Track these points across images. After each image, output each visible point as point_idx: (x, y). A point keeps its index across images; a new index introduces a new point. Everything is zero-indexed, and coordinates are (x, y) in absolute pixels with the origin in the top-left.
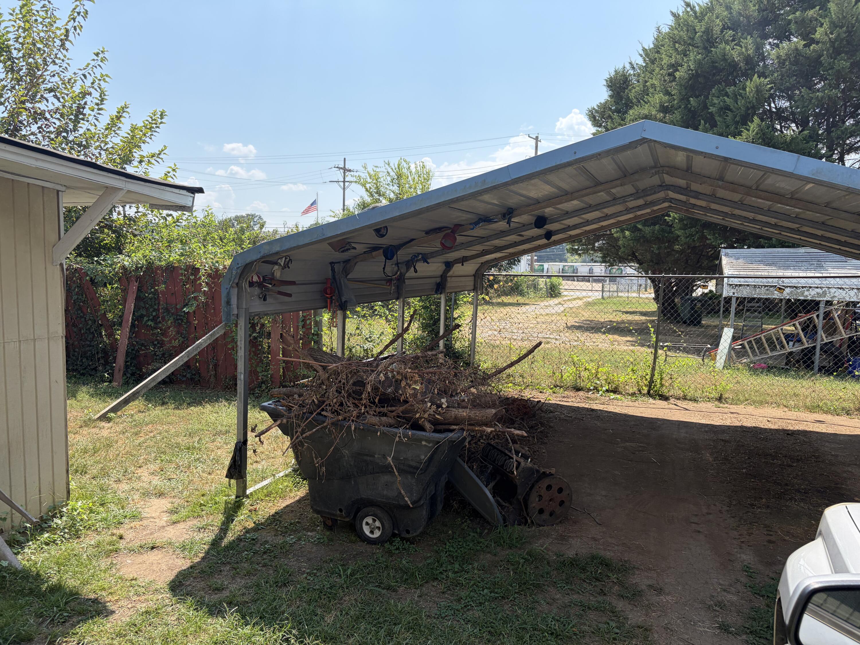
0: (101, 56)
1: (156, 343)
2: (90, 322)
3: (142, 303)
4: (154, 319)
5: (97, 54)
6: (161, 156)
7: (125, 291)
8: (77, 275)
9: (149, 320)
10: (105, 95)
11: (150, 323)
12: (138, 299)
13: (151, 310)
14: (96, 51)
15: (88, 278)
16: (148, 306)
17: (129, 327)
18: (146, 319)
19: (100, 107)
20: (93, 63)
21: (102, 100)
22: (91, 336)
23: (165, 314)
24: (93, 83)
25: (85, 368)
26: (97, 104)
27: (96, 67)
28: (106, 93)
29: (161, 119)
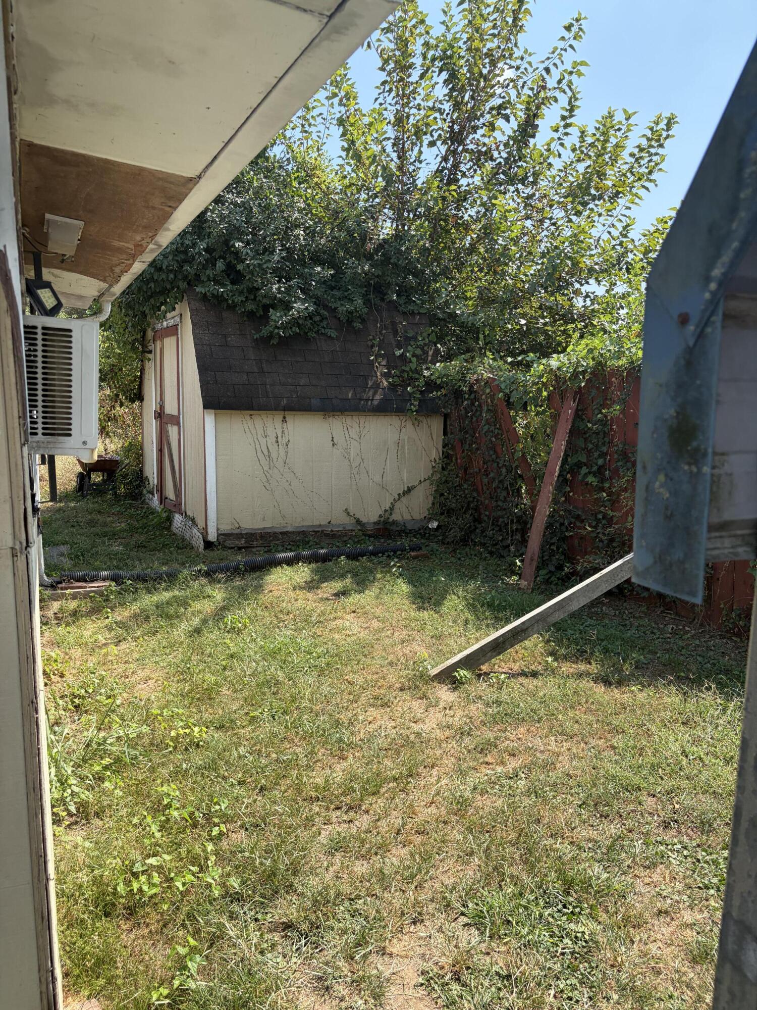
0: (575, 29)
1: (600, 516)
2: (504, 470)
3: (582, 440)
4: (600, 472)
5: (568, 28)
6: (652, 177)
7: (555, 417)
8: (488, 391)
9: (590, 473)
10: (576, 99)
11: (590, 479)
12: (574, 432)
13: (596, 454)
14: (566, 23)
15: (501, 395)
16: (590, 446)
17: (554, 483)
18: (584, 470)
19: (569, 121)
20: (561, 44)
21: (571, 110)
22: (504, 494)
23: (620, 464)
24: (559, 82)
25: (496, 544)
26: (564, 118)
27: (566, 50)
28: (578, 96)
29: (668, 130)
